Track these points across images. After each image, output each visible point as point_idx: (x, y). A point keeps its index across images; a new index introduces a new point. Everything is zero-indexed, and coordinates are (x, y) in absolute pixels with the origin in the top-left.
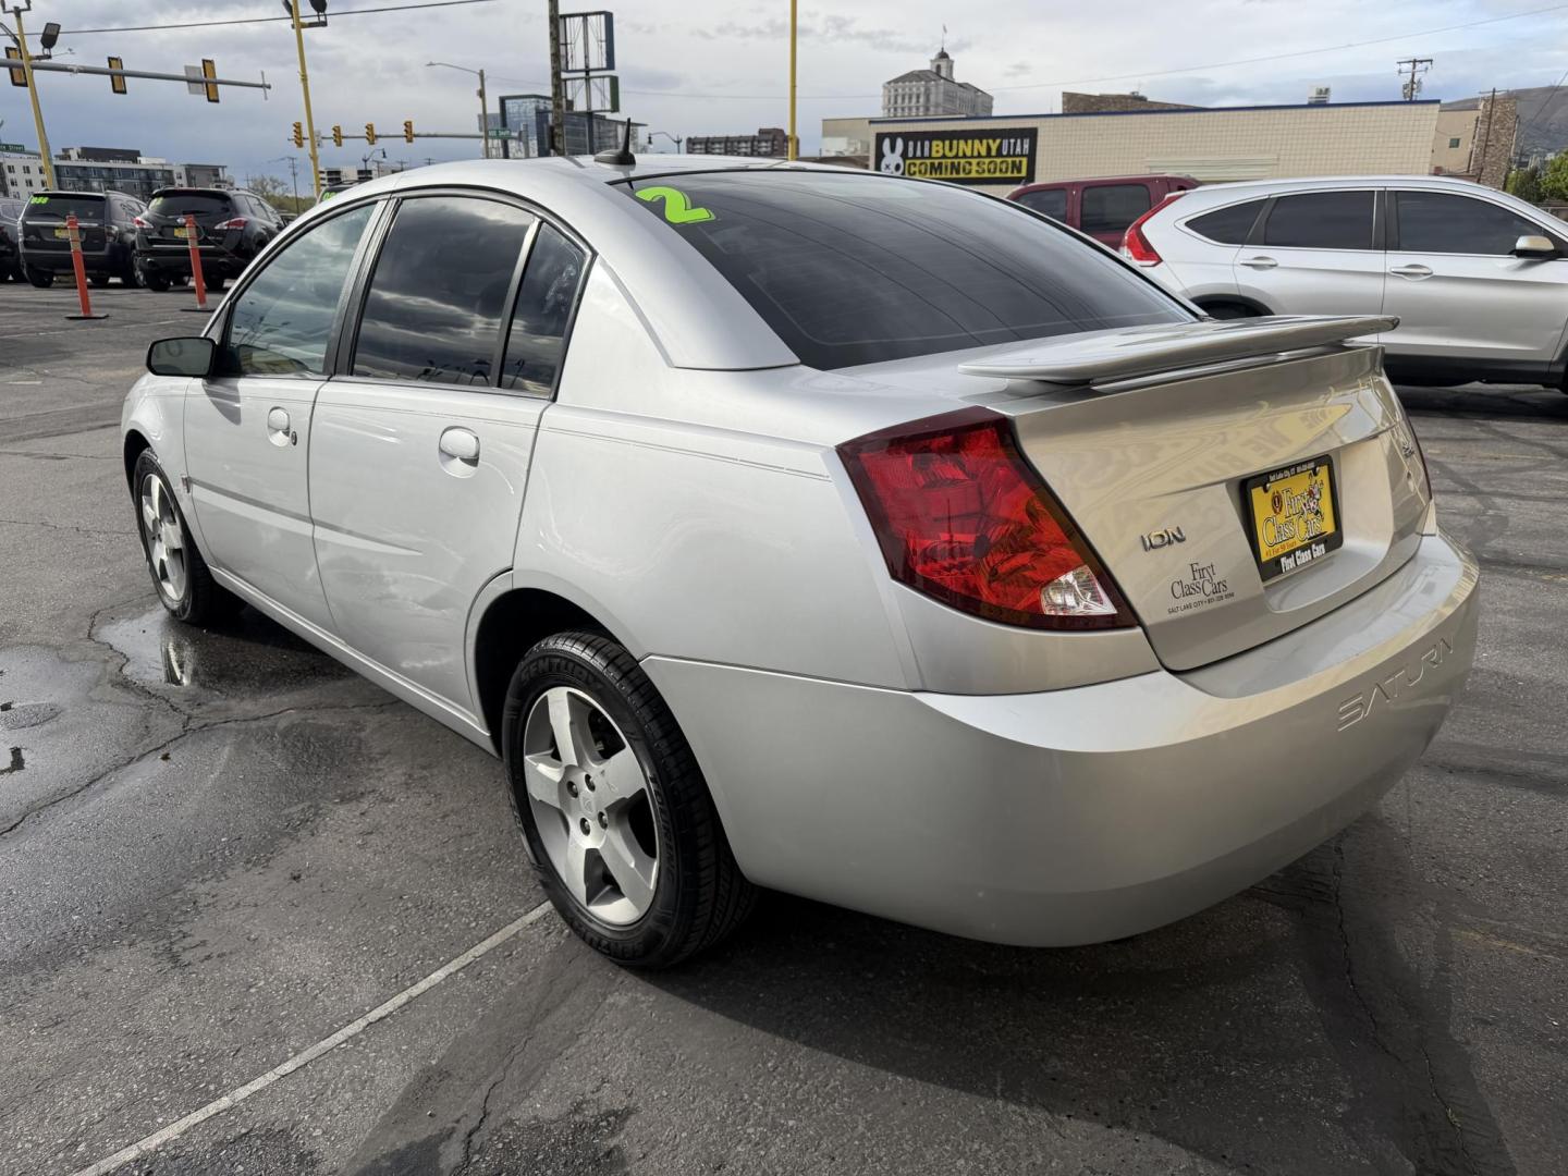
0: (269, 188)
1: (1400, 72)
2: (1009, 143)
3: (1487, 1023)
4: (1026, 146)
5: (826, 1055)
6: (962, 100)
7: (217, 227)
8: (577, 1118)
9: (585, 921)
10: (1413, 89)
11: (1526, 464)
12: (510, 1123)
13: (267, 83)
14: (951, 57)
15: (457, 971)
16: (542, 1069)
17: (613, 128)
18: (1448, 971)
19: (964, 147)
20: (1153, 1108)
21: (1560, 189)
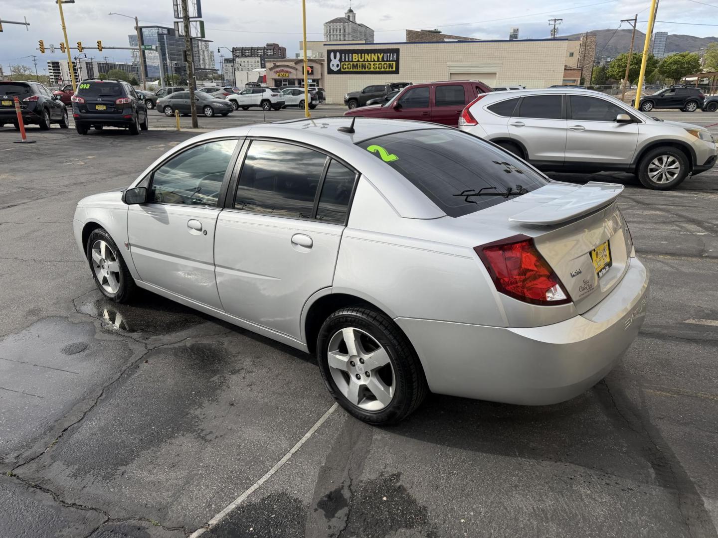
0: (22, 71)
1: (549, 24)
2: (387, 55)
3: (661, 418)
4: (395, 57)
5: (457, 449)
6: (360, 32)
7: (24, 100)
8: (383, 478)
9: (357, 410)
10: (555, 32)
11: (626, 207)
12: (361, 482)
13: (27, 22)
14: (354, 12)
15: (314, 432)
16: (363, 463)
17: (196, 42)
18: (645, 403)
19: (367, 57)
20: (567, 455)
21: (614, 75)
